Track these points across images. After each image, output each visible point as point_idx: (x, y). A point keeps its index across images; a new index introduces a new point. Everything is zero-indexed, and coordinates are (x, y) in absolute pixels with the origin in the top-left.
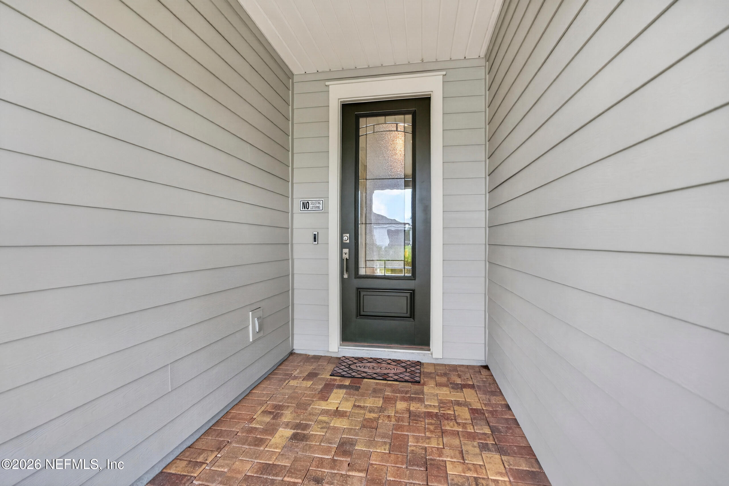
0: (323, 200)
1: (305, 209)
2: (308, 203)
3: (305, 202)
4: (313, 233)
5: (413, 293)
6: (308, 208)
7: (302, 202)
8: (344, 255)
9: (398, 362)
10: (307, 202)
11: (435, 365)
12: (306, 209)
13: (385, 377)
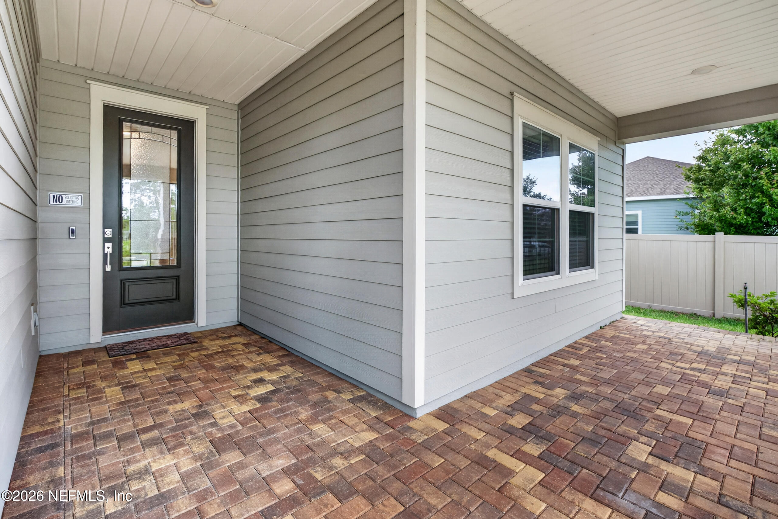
0: (82, 195)
1: (56, 202)
2: (61, 197)
3: (57, 196)
4: (70, 228)
5: (178, 279)
6: (60, 201)
7: (52, 196)
8: (106, 250)
9: (169, 337)
10: (59, 196)
11: (201, 332)
12: (58, 203)
13: (166, 346)
